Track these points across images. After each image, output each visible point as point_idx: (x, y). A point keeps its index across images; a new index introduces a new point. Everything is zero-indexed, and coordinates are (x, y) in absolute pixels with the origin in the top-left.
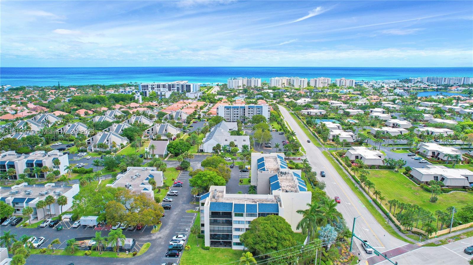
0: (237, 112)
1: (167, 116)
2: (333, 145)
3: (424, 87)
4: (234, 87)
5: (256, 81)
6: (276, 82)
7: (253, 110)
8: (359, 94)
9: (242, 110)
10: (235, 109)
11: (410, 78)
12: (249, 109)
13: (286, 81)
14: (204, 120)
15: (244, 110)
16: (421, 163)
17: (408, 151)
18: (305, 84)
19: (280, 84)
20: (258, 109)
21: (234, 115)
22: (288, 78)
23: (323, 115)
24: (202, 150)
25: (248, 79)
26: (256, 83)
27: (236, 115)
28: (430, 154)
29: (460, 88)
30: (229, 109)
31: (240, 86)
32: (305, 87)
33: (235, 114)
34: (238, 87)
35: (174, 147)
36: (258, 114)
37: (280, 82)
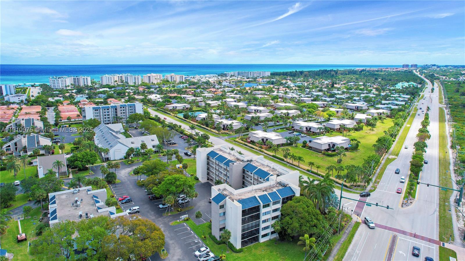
0: (108, 112)
1: (11, 126)
2: (228, 133)
3: (240, 80)
4: (61, 87)
5: (85, 79)
6: (108, 80)
7: (124, 109)
8: (195, 88)
9: (114, 110)
10: (105, 110)
11: (225, 73)
12: (121, 108)
13: (117, 78)
14: (65, 126)
15: (116, 109)
16: (303, 137)
17: (285, 129)
18: (139, 80)
19: (113, 82)
20: (130, 107)
21: (105, 117)
22: (119, 75)
23: (187, 108)
24: (108, 158)
25: (74, 78)
26: (86, 82)
27: (107, 116)
28: (305, 129)
29: (265, 80)
30: (97, 110)
31: (68, 86)
32: (139, 84)
33: (105, 115)
34: (66, 87)
35: (81, 160)
36: (131, 112)
37: (112, 79)
